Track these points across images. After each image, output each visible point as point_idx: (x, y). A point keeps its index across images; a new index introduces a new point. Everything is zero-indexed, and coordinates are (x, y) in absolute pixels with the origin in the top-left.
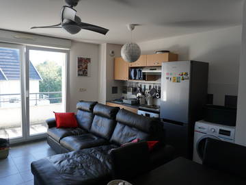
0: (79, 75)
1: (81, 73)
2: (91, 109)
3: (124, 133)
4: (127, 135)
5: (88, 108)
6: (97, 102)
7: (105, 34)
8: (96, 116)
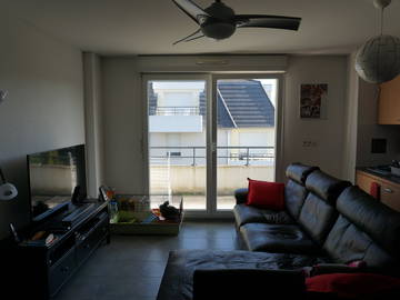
0: (302, 116)
1: (308, 112)
2: (304, 180)
3: (344, 241)
4: (349, 246)
5: (298, 178)
6: (317, 168)
7: (296, 29)
8: (310, 195)
